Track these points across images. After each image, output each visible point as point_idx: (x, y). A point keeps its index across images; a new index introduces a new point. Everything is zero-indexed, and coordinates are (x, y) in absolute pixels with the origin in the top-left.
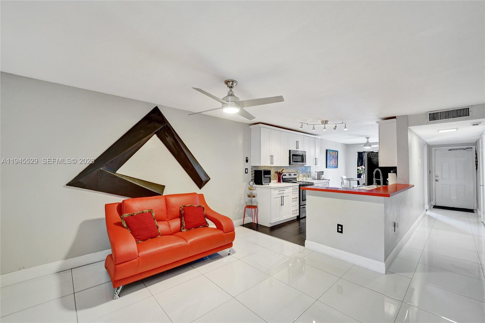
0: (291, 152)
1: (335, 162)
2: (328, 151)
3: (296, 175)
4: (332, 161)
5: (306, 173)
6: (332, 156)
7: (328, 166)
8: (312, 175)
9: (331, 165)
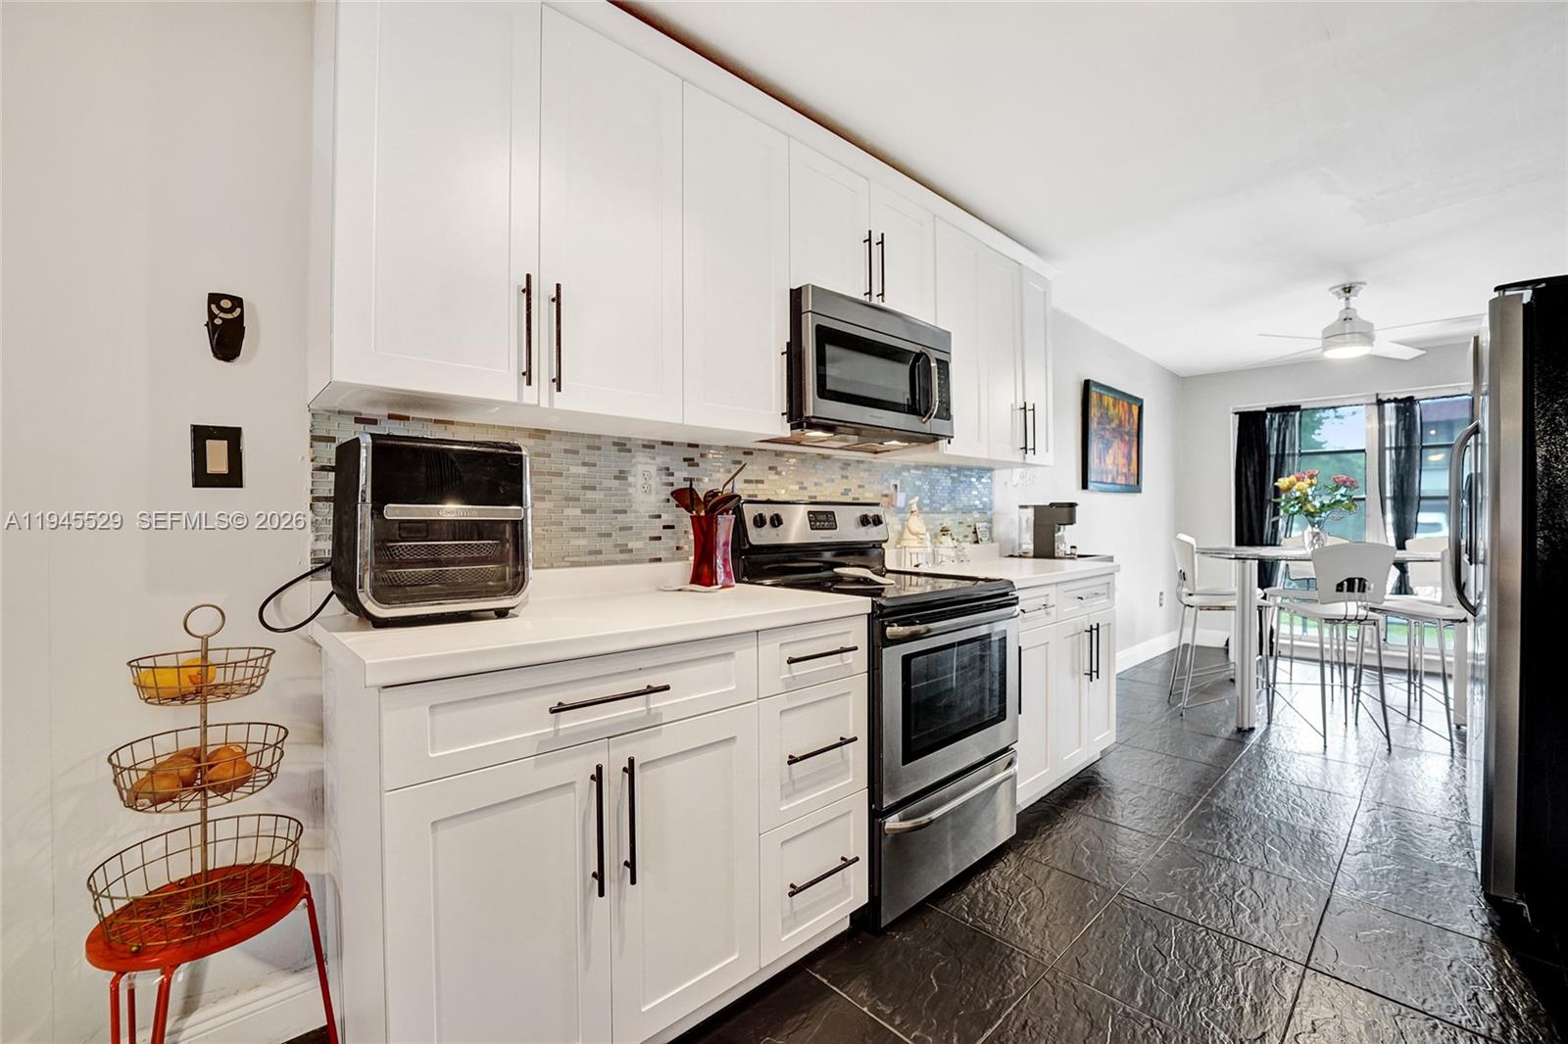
0: (808, 303)
1: (1129, 457)
2: (1094, 391)
3: (877, 521)
4: (1111, 451)
5: (959, 517)
6: (1113, 425)
7: (1092, 477)
8: (1000, 529)
9: (1107, 472)
